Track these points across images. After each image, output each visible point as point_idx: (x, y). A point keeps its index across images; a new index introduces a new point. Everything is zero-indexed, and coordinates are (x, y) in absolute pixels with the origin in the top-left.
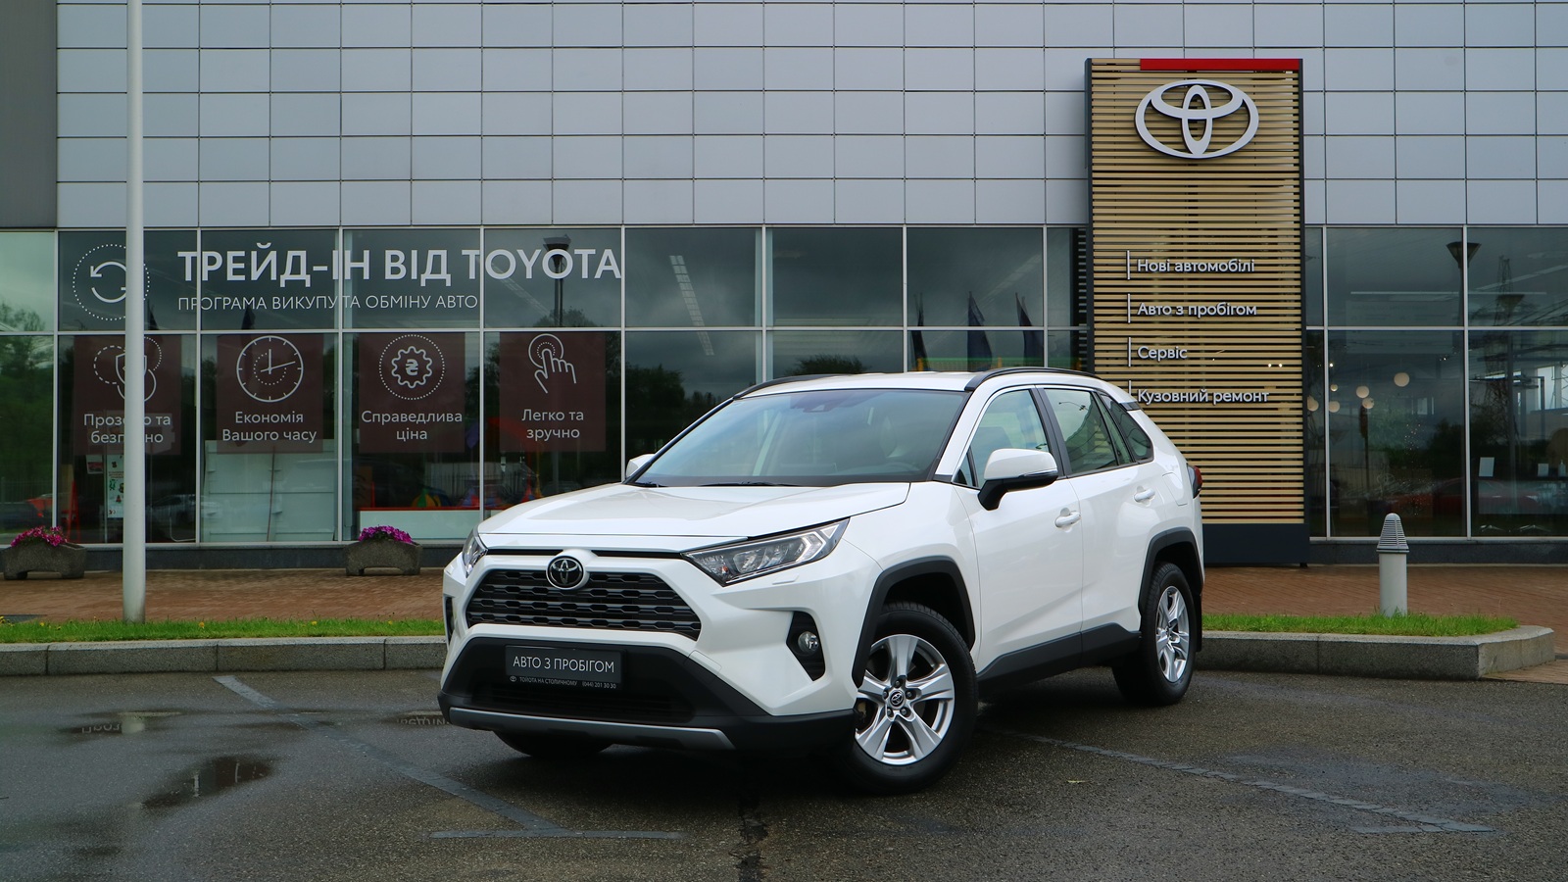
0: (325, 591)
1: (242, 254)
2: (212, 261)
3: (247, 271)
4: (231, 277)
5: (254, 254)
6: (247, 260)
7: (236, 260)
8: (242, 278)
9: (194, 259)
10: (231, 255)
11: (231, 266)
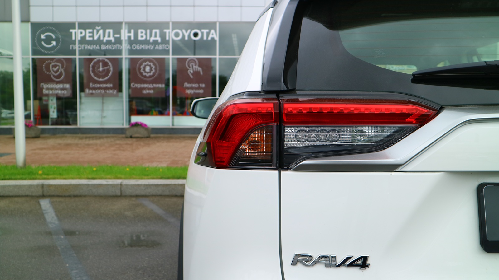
0: (117, 144)
1: (91, 30)
2: (81, 33)
3: (93, 36)
4: (88, 38)
5: (95, 31)
6: (93, 33)
7: (90, 33)
8: (91, 39)
9: (75, 33)
10: (88, 31)
11: (88, 35)
